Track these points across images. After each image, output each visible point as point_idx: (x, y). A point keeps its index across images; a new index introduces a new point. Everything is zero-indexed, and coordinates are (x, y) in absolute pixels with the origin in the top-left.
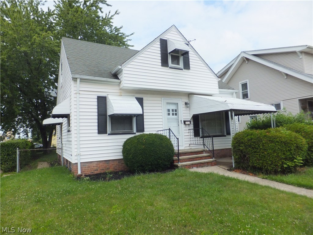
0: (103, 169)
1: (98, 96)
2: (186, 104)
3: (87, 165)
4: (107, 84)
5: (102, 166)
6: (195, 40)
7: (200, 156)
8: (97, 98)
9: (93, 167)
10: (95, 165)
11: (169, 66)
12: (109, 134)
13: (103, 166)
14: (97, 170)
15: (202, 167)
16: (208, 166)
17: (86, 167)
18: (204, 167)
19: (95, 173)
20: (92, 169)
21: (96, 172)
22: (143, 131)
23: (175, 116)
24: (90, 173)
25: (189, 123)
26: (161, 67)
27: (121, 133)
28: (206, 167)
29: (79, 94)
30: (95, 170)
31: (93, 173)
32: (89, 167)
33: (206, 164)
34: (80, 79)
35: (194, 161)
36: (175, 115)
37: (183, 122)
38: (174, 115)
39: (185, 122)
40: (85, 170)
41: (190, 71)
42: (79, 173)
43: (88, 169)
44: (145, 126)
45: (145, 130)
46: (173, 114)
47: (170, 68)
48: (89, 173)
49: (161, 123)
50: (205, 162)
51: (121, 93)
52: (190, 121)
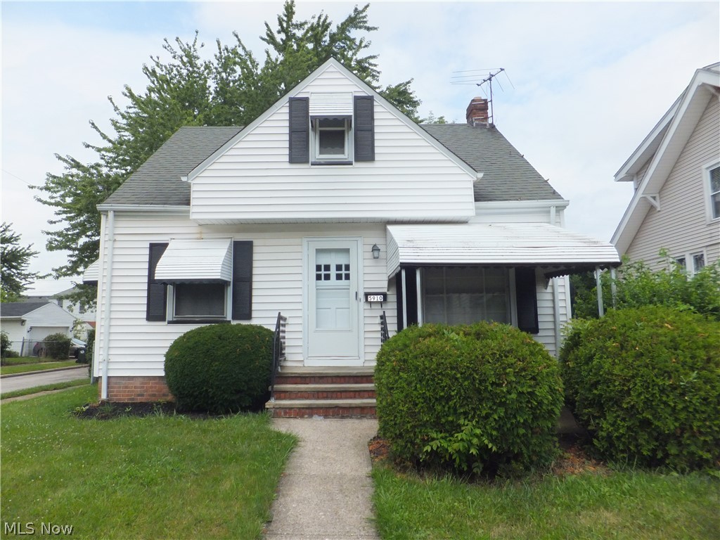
0: (154, 395)
1: (151, 244)
2: (375, 249)
3: (124, 382)
4: (172, 216)
5: (151, 387)
6: (502, 70)
7: (354, 388)
8: (149, 246)
9: (135, 387)
10: (138, 383)
11: (311, 159)
12: (170, 322)
13: (155, 387)
14: (142, 395)
15: (343, 417)
16: (362, 417)
17: (120, 387)
18: (351, 418)
19: (139, 401)
20: (133, 391)
21: (139, 399)
22: (249, 317)
23: (343, 282)
24: (128, 399)
25: (379, 298)
26: (288, 165)
27: (197, 319)
28: (357, 418)
29: (115, 240)
30: (139, 395)
31: (133, 399)
32: (126, 387)
33: (359, 410)
34: (114, 211)
35: (332, 398)
36: (346, 279)
37: (361, 296)
38: (341, 279)
39: (367, 295)
40: (119, 392)
41: (376, 164)
42: (104, 396)
43: (125, 391)
44: (254, 307)
45: (254, 314)
46: (339, 277)
47: (312, 164)
48: (124, 400)
49: (299, 299)
50: (350, 404)
51: (201, 233)
52: (385, 295)
